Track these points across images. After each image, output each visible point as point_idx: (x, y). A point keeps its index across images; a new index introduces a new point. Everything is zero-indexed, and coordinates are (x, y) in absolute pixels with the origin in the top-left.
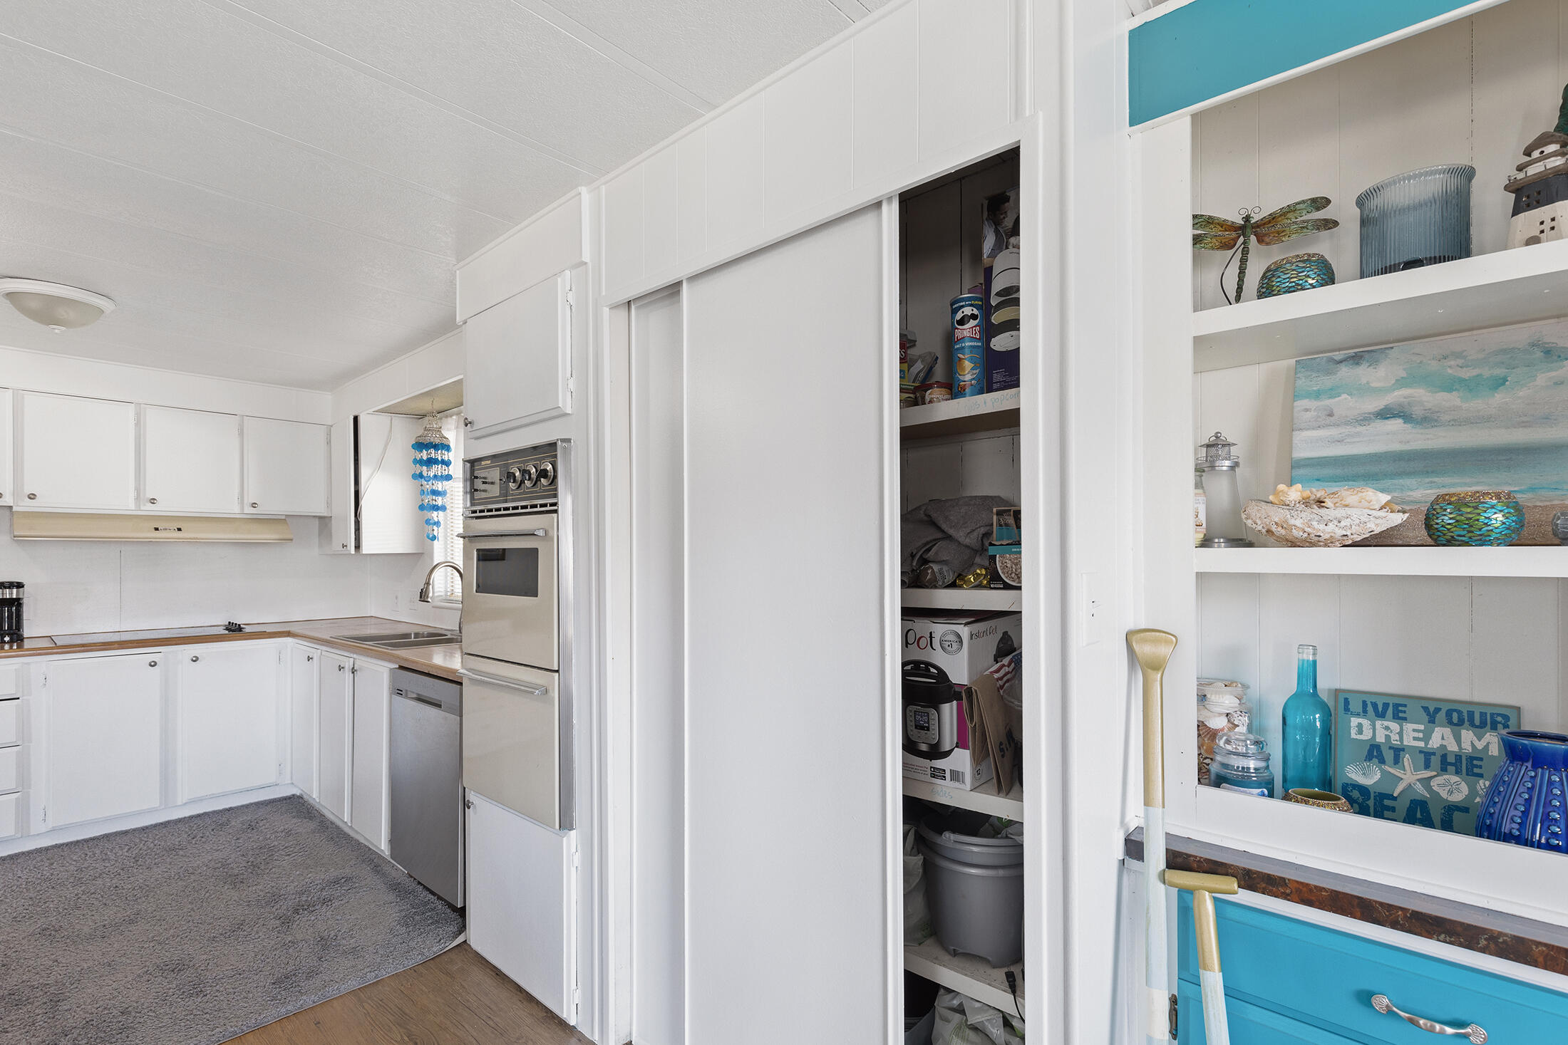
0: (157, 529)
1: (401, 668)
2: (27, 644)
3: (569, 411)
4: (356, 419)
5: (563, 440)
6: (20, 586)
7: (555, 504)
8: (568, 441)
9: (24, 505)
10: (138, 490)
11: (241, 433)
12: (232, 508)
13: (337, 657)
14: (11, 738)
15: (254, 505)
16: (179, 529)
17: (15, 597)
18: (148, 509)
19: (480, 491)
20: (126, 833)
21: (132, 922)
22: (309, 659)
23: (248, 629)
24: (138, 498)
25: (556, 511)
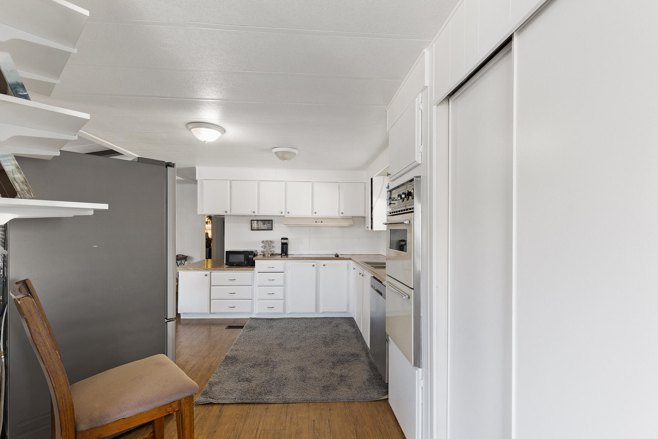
0: (316, 222)
1: (374, 277)
2: (289, 256)
3: (420, 162)
4: (372, 179)
5: (416, 177)
6: (287, 239)
7: (413, 208)
8: (420, 177)
9: (287, 215)
10: (312, 209)
11: (339, 189)
12: (336, 214)
13: (360, 269)
14: (282, 284)
15: (342, 213)
16: (322, 222)
17: (286, 242)
18: (315, 216)
19: (392, 204)
20: (307, 318)
21: (298, 349)
22: (354, 269)
23: (340, 256)
24: (312, 212)
25: (413, 212)
